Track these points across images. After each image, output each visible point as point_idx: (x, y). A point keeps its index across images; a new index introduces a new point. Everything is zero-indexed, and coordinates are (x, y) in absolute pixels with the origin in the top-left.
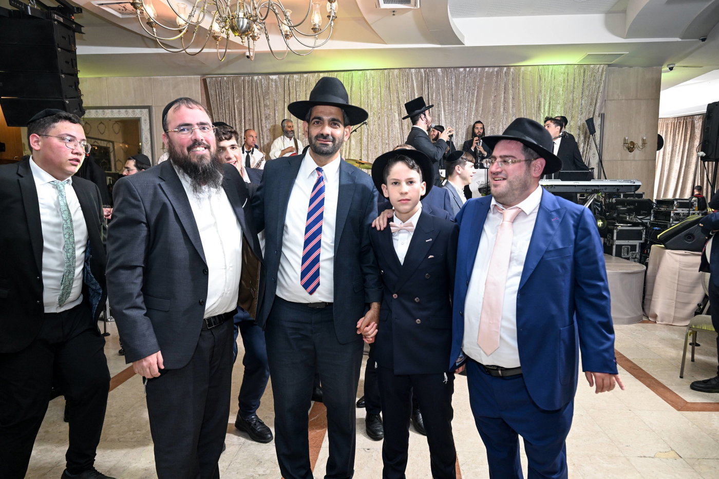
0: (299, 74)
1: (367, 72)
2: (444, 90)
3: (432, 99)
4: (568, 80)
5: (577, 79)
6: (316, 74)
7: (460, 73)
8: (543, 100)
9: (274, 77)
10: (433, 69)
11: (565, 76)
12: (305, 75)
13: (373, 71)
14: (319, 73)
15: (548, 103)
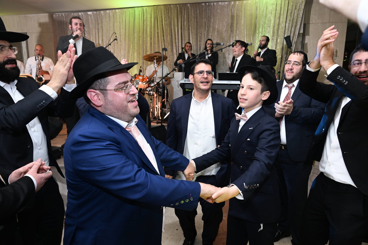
0: (104, 11)
1: (144, 7)
2: (192, 19)
3: (184, 25)
4: (276, 9)
5: (283, 8)
6: (114, 11)
7: (203, 6)
8: (258, 24)
9: (89, 13)
10: (184, 5)
11: (274, 6)
12: (108, 11)
13: (147, 7)
14: (115, 10)
15: (262, 26)
